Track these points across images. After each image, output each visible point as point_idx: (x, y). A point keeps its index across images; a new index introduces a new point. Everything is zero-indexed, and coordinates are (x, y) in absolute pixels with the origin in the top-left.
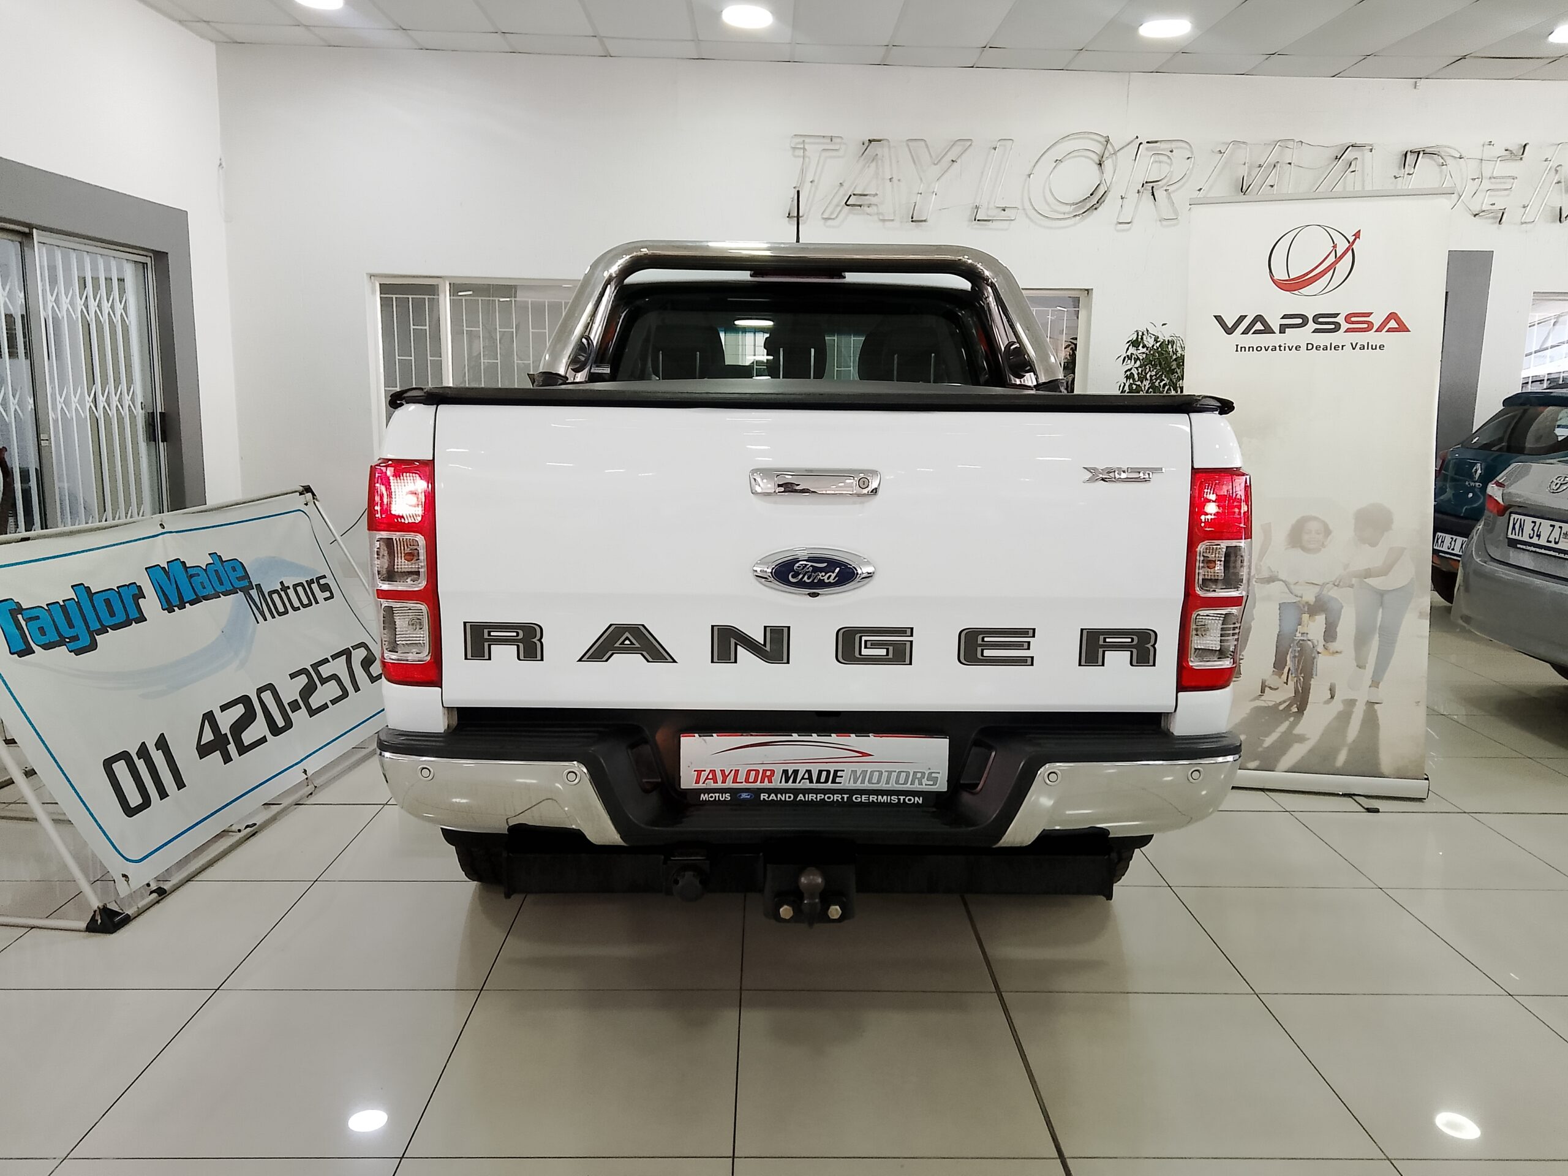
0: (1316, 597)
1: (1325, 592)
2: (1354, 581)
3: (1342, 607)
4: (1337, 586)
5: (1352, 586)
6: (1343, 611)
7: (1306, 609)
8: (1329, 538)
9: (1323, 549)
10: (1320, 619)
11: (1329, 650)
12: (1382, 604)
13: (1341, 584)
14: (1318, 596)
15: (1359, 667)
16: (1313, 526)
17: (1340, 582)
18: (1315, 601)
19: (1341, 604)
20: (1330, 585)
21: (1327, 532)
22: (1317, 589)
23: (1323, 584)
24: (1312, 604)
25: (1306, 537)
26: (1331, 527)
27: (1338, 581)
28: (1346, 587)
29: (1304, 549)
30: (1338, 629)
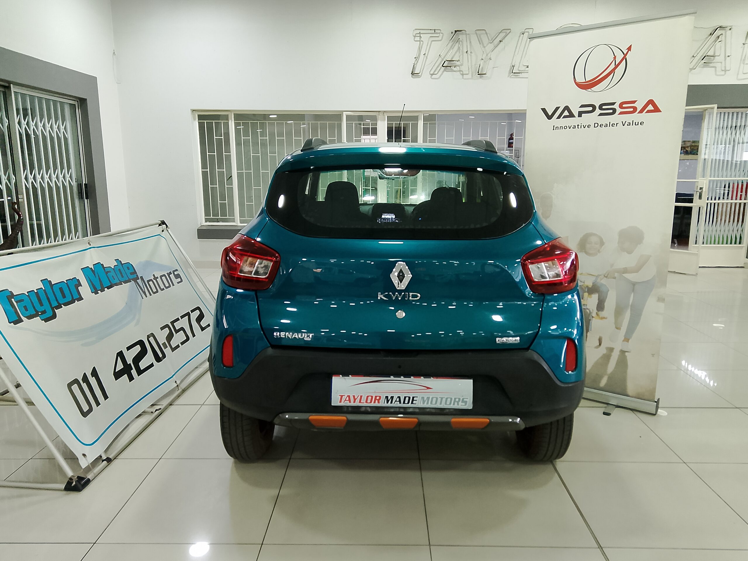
0: (593, 283)
1: (598, 280)
2: (616, 275)
3: (608, 291)
4: (606, 277)
5: (615, 278)
6: (609, 293)
7: (587, 290)
8: (603, 247)
9: (598, 254)
10: (595, 297)
11: (600, 316)
12: (633, 291)
13: (608, 276)
14: (595, 282)
15: (617, 328)
16: (593, 239)
17: (608, 275)
18: (593, 286)
19: (608, 288)
20: (603, 276)
21: (602, 243)
22: (594, 278)
23: (598, 275)
24: (590, 287)
25: (588, 246)
26: (604, 241)
27: (607, 274)
28: (611, 278)
29: (586, 253)
30: (606, 304)
